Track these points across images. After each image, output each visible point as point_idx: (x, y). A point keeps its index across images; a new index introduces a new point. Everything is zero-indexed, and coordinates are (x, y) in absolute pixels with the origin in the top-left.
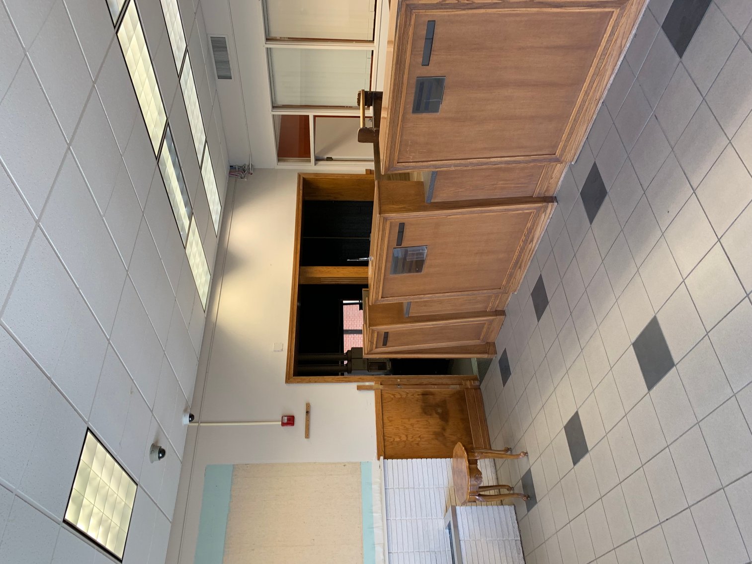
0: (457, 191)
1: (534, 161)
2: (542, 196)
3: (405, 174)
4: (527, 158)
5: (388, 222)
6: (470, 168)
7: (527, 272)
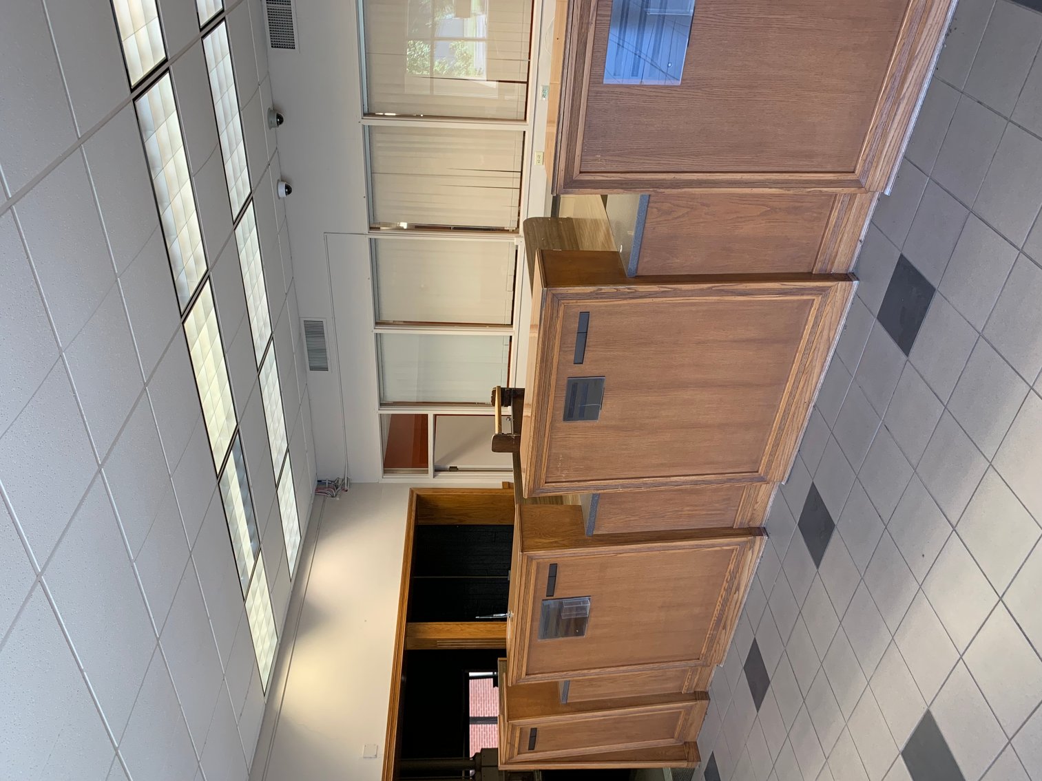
0: (628, 519)
1: (730, 480)
2: (746, 526)
3: (556, 497)
4: (720, 477)
5: (534, 563)
6: (643, 489)
7: (735, 635)
